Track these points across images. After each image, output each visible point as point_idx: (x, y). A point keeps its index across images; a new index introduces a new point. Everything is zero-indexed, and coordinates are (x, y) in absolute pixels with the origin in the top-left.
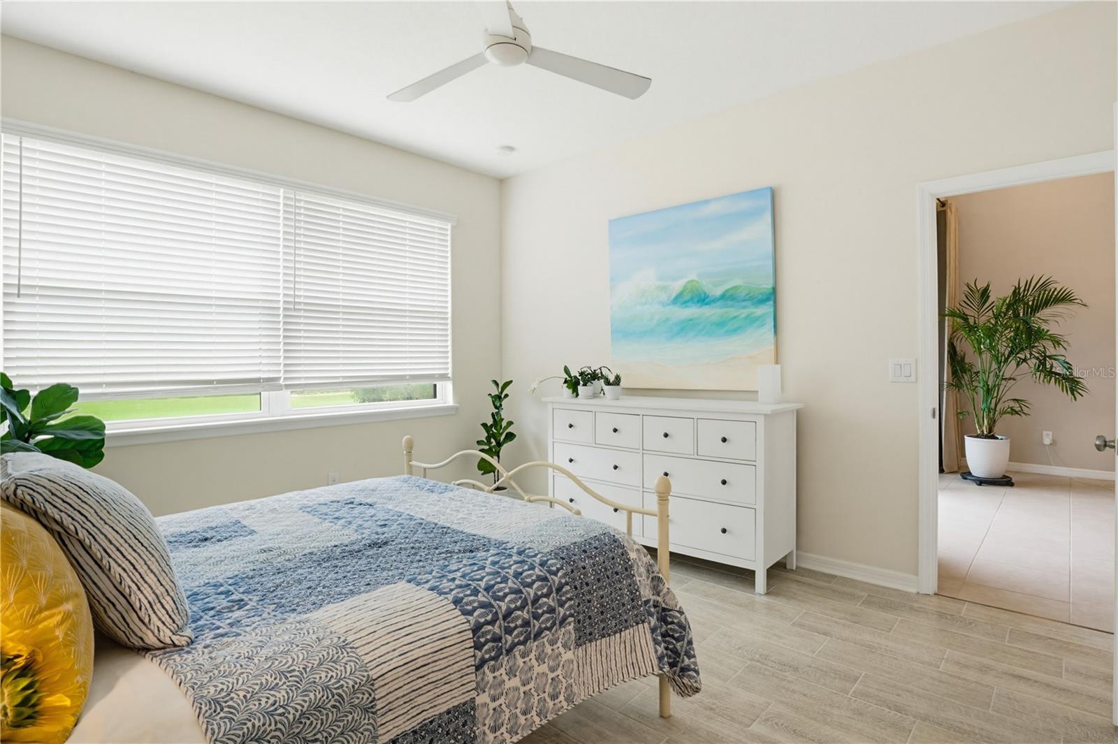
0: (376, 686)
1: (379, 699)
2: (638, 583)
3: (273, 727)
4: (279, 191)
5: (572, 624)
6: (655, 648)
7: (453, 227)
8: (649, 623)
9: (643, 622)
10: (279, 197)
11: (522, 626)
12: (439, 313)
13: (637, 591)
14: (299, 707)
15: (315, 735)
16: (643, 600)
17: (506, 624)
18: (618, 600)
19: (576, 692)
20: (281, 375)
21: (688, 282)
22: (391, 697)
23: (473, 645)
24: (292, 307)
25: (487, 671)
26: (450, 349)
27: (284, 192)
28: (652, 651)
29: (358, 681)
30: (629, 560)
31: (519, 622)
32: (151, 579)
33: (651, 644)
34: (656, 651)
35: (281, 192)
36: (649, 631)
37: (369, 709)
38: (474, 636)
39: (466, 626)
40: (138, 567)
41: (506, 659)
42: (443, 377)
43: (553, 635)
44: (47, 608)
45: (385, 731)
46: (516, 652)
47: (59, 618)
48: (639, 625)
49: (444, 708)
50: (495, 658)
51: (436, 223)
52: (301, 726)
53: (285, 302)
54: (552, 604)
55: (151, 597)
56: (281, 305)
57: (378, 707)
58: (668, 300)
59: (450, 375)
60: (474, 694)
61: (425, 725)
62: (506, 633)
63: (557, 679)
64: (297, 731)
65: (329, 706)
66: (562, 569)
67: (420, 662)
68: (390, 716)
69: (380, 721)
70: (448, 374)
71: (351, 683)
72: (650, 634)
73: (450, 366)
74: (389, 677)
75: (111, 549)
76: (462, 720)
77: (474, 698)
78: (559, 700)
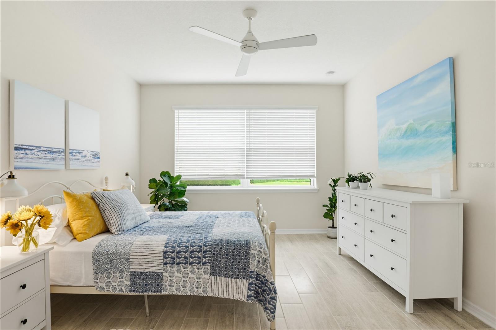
0: (130, 255)
1: (131, 259)
2: (250, 263)
3: (104, 253)
4: (244, 111)
5: (209, 266)
6: (248, 291)
7: (316, 111)
8: (249, 280)
9: (247, 279)
10: (244, 113)
11: (183, 258)
12: (310, 149)
13: (248, 266)
14: (111, 252)
15: (113, 260)
16: (250, 270)
17: (177, 255)
18: (236, 266)
19: (209, 291)
20: (245, 174)
21: (409, 125)
22: (134, 260)
23: (163, 256)
24: (249, 150)
25: (168, 267)
26: (315, 164)
27: (246, 111)
28: (246, 292)
29: (126, 252)
30: (249, 253)
31: (183, 256)
32: (114, 218)
33: (247, 289)
34: (248, 293)
35: (245, 111)
36: (248, 284)
37: (128, 260)
38: (164, 254)
39: (163, 250)
40: (112, 215)
41: (176, 266)
42: (313, 176)
43: (199, 266)
44: (85, 217)
45: (132, 268)
46: (181, 265)
47: (87, 219)
48: (245, 280)
49: (151, 271)
50: (172, 264)
51: (309, 111)
52: (110, 256)
53: (247, 149)
54: (200, 256)
55: (113, 222)
56: (245, 150)
57: (130, 261)
58: (401, 135)
59: (316, 175)
60: (163, 271)
61: (145, 272)
62: (177, 258)
63: (199, 282)
64: (109, 257)
65: (117, 254)
66: (211, 246)
67: (144, 254)
68: (133, 265)
69: (131, 265)
70: (315, 175)
71: (124, 251)
72: (248, 285)
73: (315, 172)
74: (134, 254)
75: (107, 210)
76: (157, 277)
77: (163, 273)
78: (200, 290)
